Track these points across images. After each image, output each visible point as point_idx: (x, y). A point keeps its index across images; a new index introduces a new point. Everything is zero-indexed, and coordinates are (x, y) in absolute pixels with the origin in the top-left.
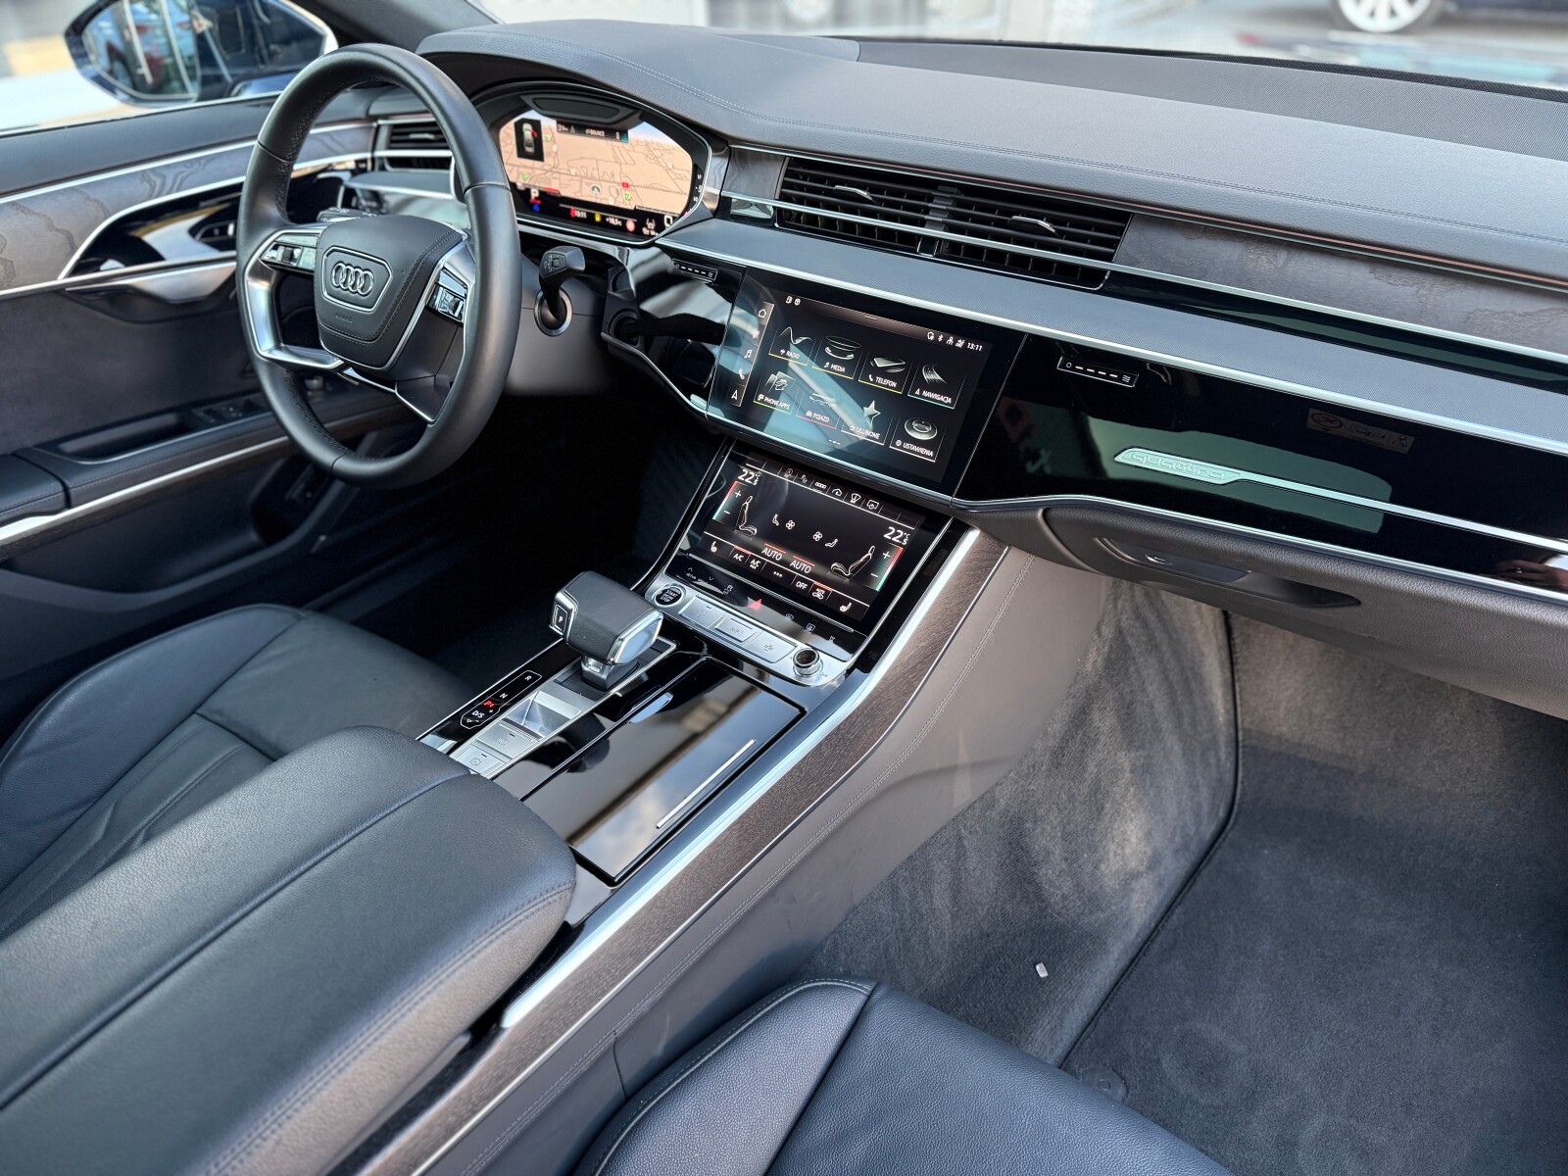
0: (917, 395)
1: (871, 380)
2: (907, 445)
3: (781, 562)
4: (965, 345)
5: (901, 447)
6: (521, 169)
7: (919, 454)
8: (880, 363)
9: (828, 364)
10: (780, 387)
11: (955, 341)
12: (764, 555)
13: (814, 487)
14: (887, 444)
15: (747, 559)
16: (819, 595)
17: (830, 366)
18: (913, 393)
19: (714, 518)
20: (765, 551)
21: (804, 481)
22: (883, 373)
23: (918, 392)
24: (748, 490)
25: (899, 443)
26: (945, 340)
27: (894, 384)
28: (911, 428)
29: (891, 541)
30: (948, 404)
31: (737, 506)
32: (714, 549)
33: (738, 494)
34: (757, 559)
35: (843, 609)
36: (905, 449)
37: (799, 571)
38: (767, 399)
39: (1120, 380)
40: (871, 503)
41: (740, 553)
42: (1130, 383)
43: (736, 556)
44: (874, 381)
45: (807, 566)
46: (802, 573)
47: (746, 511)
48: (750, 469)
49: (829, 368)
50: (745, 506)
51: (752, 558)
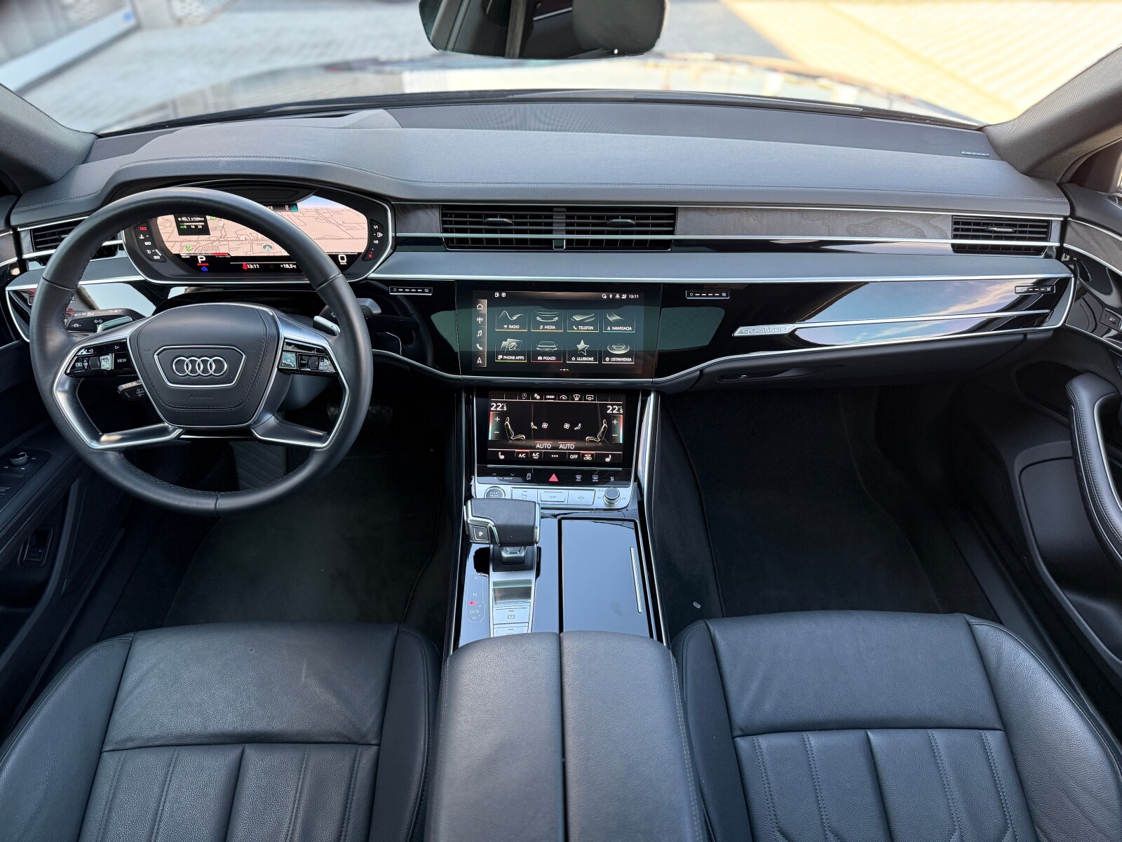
0: (609, 330)
1: (575, 328)
2: (614, 359)
3: (552, 448)
4: (628, 297)
5: (610, 361)
6: (183, 244)
7: (623, 361)
8: (578, 318)
9: (541, 326)
10: (513, 347)
11: (621, 296)
12: (538, 449)
13: (546, 399)
14: (600, 361)
15: (529, 455)
16: (588, 458)
17: (544, 327)
18: (606, 330)
19: (490, 438)
20: (538, 446)
21: (538, 397)
22: (582, 323)
23: (609, 328)
24: (502, 415)
25: (607, 359)
26: (614, 296)
27: (592, 328)
28: (612, 349)
29: (613, 414)
30: (630, 330)
31: (501, 427)
32: (502, 457)
33: (497, 419)
34: (535, 453)
35: (608, 460)
36: (613, 361)
37: (567, 449)
38: (505, 357)
39: (721, 296)
40: (588, 396)
41: (522, 453)
42: (727, 296)
43: (520, 455)
44: (578, 329)
45: (571, 445)
46: (570, 449)
47: (510, 427)
48: (496, 402)
49: (544, 329)
50: (507, 424)
51: (531, 453)
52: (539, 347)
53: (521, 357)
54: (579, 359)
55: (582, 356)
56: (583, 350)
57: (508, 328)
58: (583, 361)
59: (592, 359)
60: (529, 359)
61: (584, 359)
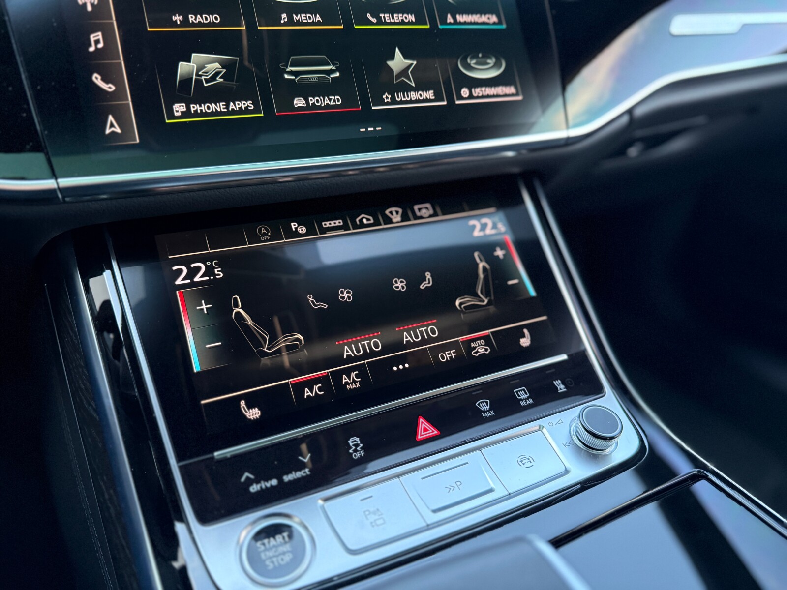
0: (450, 24)
1: (374, 20)
2: (477, 92)
3: (386, 350)
5: (471, 97)
7: (498, 96)
9: (284, 16)
10: (214, 78)
12: (350, 359)
14: (451, 100)
15: (332, 384)
16: (481, 349)
17: (290, 18)
18: (444, 21)
19: (196, 367)
20: (347, 352)
21: (302, 230)
23: (450, 19)
24: (214, 292)
25: (465, 92)
27: (412, 18)
28: (469, 67)
30: (494, 23)
31: (222, 325)
32: (254, 414)
33: (203, 306)
34: (348, 372)
35: (525, 342)
36: (478, 97)
37: (424, 342)
38: (194, 107)
40: (420, 210)
41: (310, 384)
43: (307, 393)
44: (380, 22)
45: (428, 329)
46: (431, 340)
47: (250, 322)
48: (186, 262)
49: (291, 22)
50: (238, 313)
51: (337, 375)
52: (291, 73)
53: (243, 104)
54: (400, 97)
55: (407, 89)
56: (404, 72)
57: (186, 22)
58: (411, 102)
59: (430, 94)
60: (268, 108)
61: (413, 95)
